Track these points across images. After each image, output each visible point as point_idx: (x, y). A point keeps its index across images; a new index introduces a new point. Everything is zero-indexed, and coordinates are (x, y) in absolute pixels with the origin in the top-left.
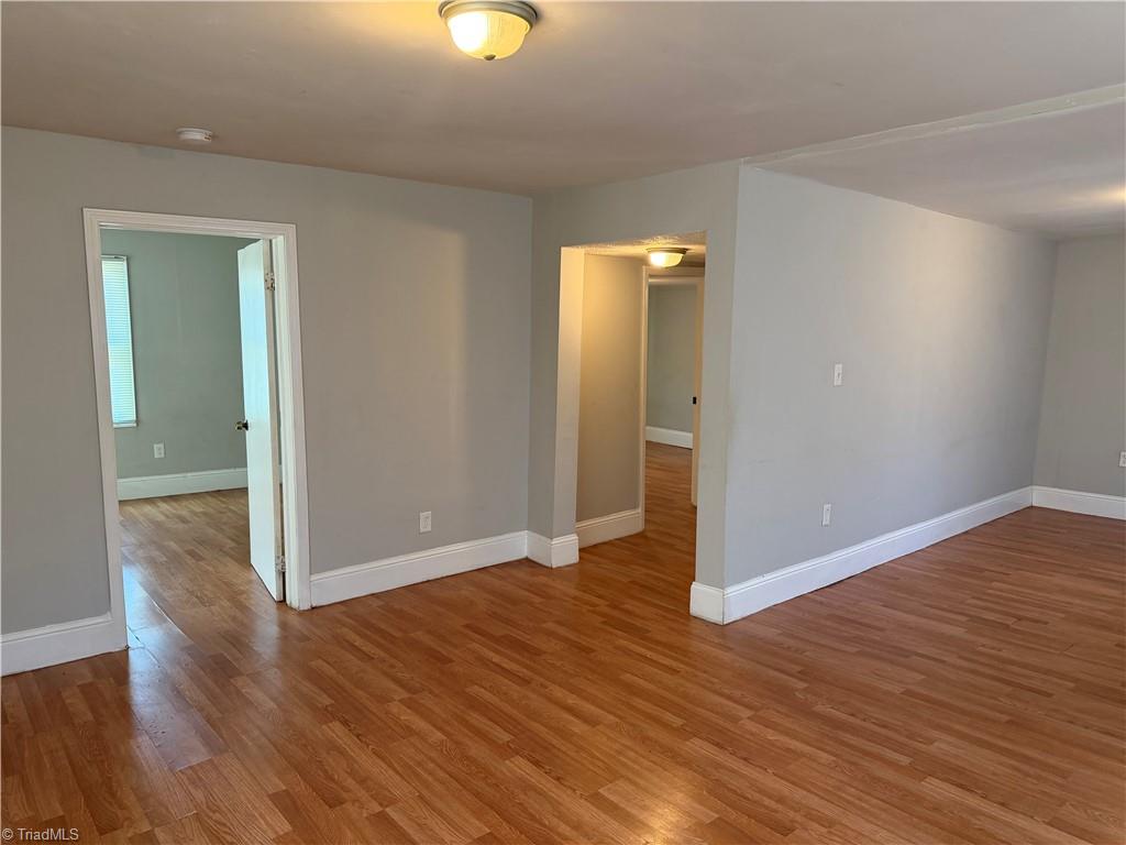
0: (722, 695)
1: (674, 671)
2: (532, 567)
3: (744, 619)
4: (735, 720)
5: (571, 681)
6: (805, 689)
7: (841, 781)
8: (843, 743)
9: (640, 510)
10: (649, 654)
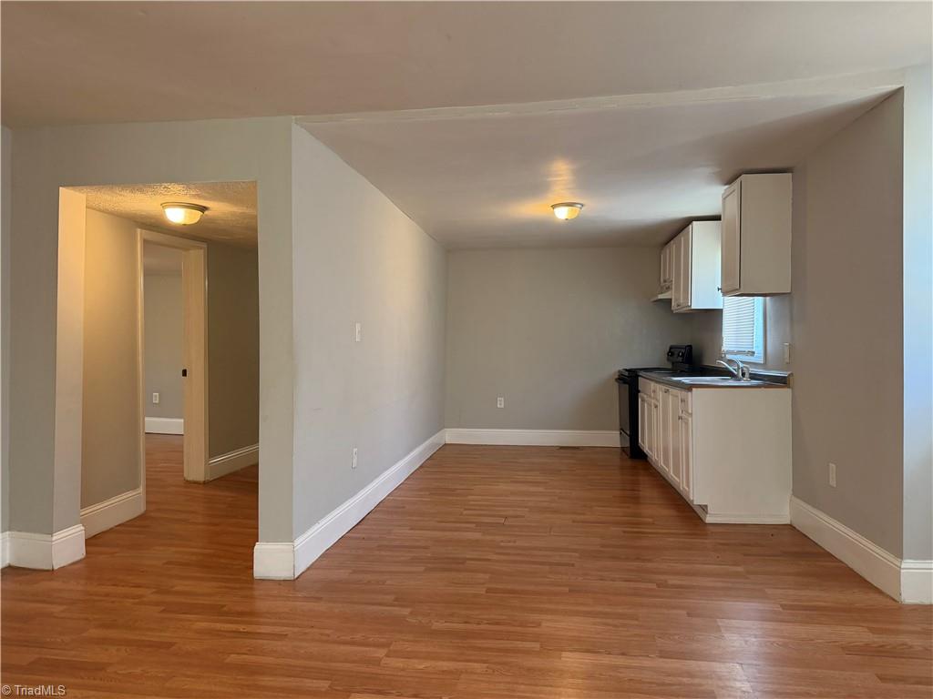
0: (345, 643)
1: (282, 636)
2: (27, 574)
3: (308, 569)
4: (377, 662)
5: (167, 685)
6: (411, 613)
7: (509, 683)
8: (481, 649)
9: (141, 490)
10: (241, 628)
